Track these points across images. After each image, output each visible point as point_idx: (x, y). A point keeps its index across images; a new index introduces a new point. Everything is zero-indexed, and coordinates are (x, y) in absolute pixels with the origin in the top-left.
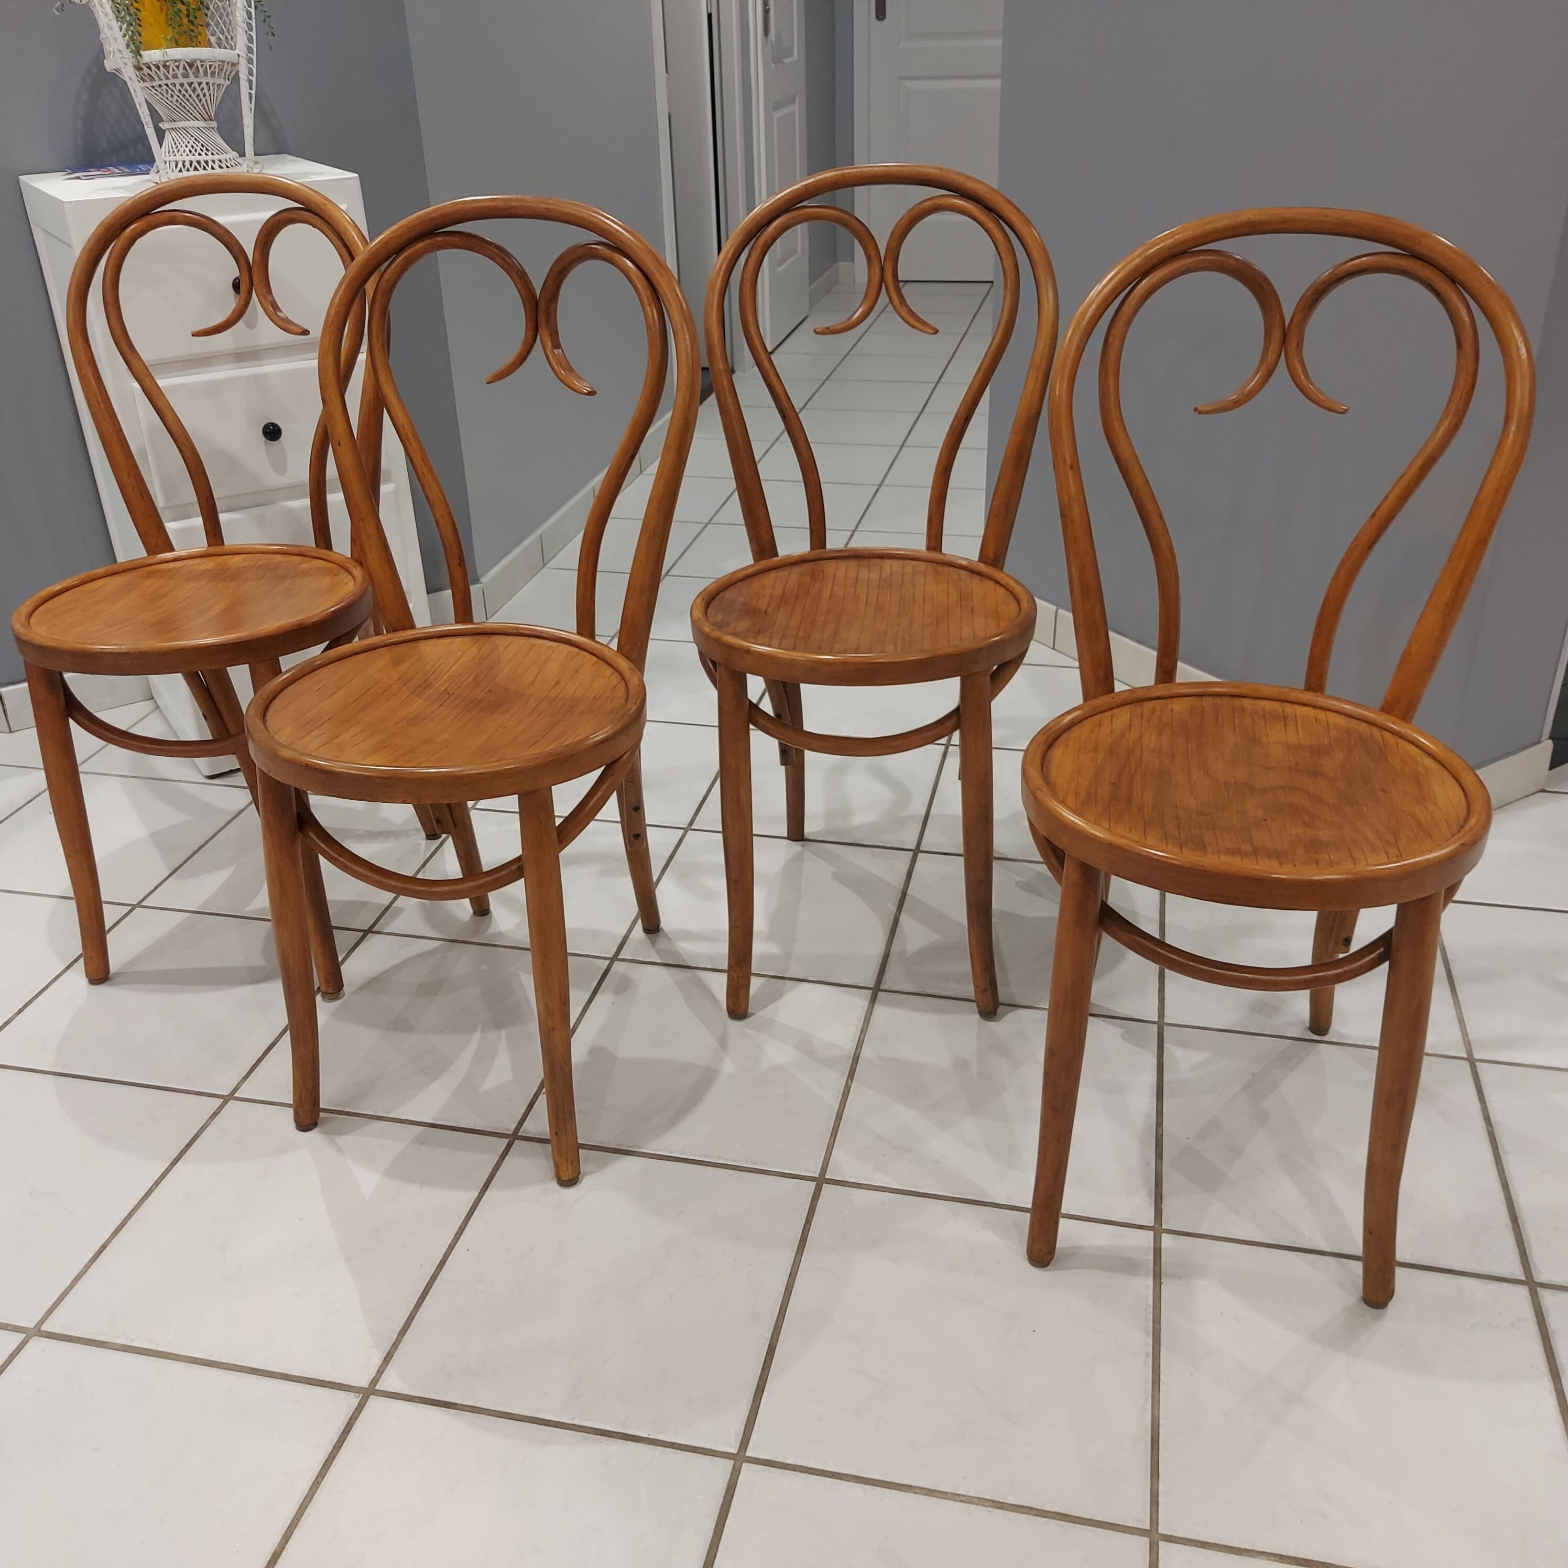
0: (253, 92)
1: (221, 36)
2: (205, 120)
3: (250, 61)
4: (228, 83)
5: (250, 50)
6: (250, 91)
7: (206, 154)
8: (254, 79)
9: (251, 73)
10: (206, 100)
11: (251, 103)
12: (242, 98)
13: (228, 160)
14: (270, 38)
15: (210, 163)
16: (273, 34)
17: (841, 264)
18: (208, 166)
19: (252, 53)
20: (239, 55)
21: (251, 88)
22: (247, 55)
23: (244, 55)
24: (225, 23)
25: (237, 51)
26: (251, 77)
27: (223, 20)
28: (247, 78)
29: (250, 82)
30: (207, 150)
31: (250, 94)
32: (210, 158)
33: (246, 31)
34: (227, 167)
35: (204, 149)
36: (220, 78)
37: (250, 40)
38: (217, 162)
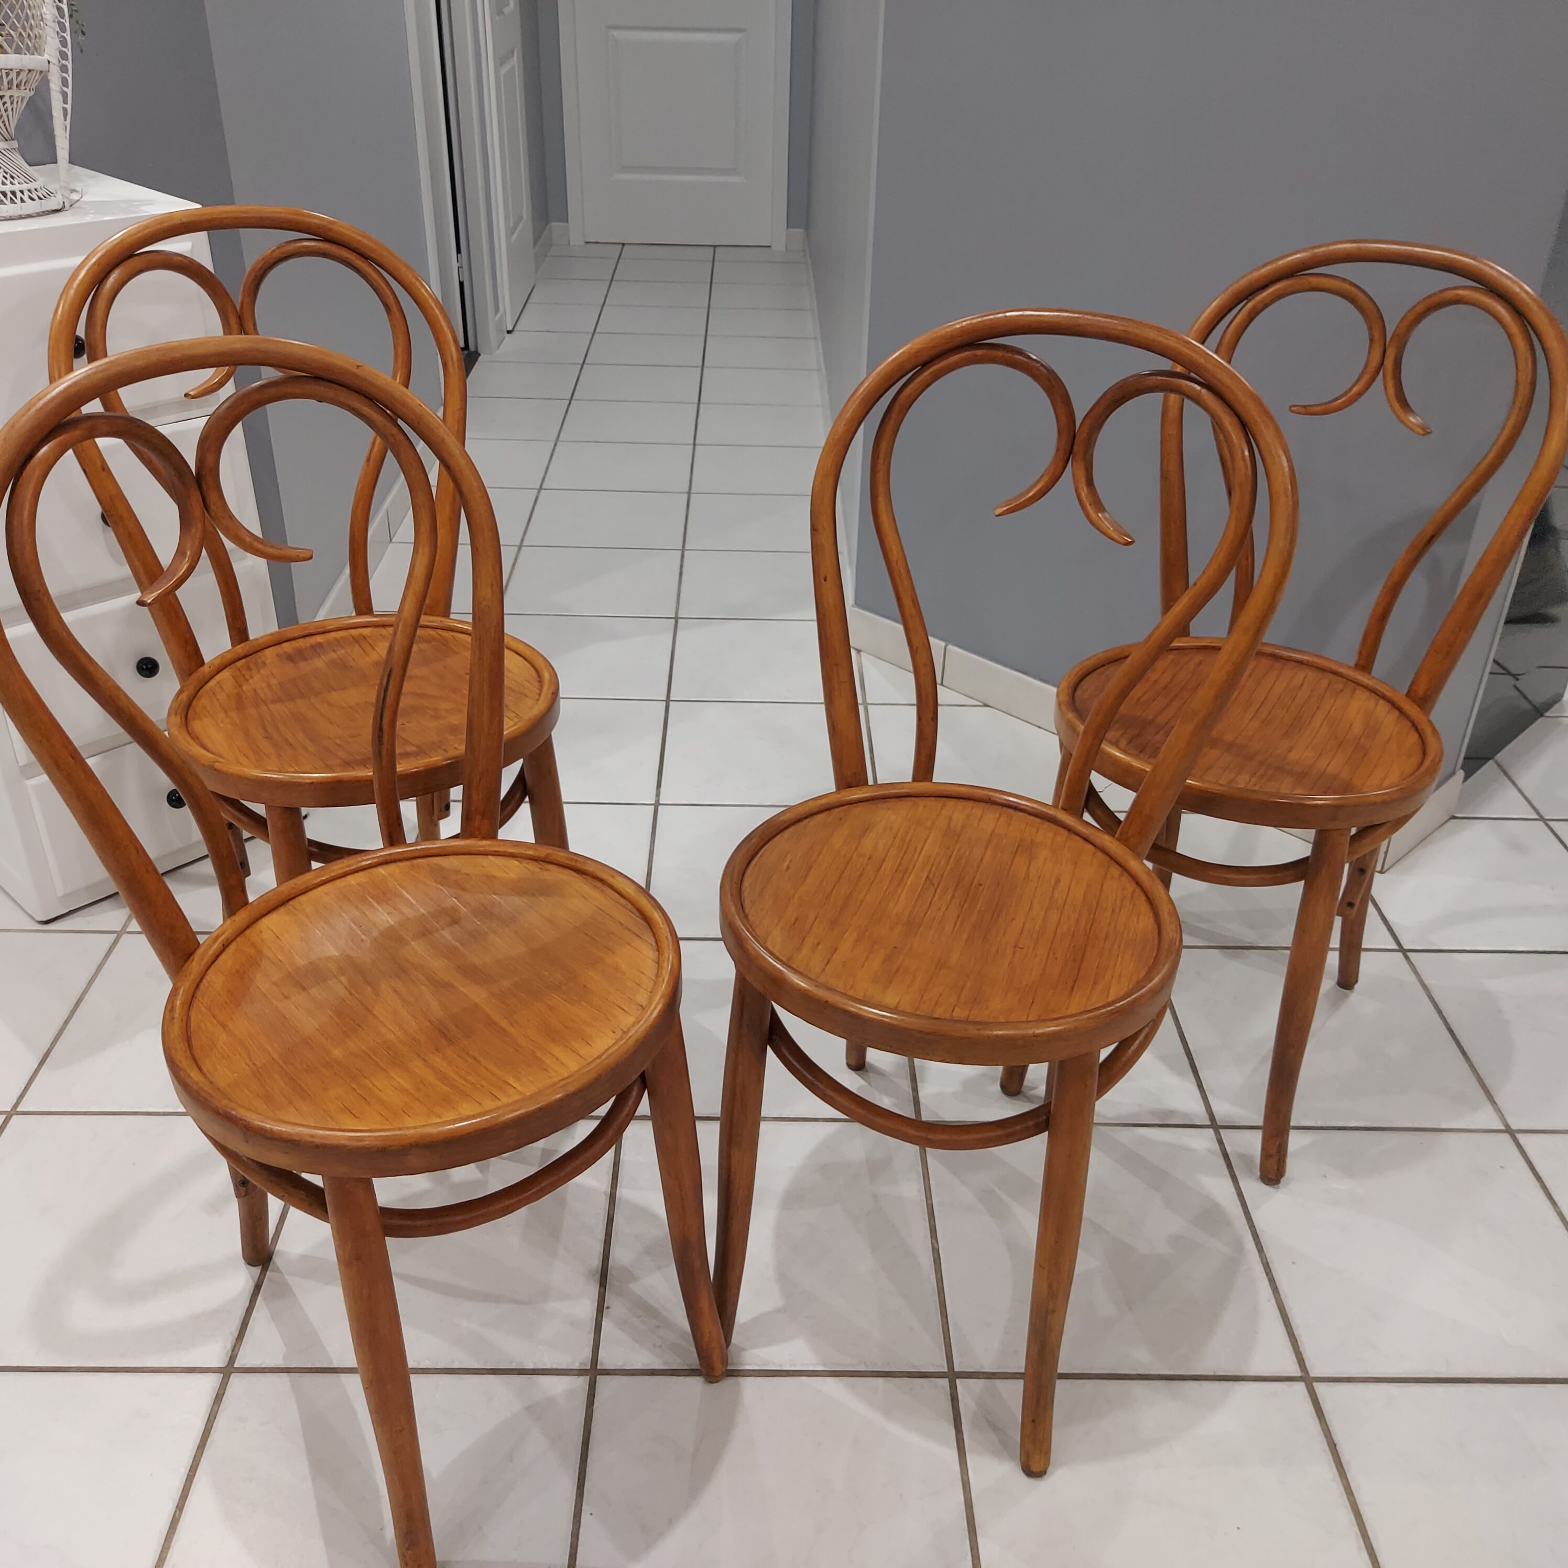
0: (69, 107)
1: (12, 32)
2: (6, 140)
3: (64, 69)
4: (32, 93)
5: (63, 55)
6: (65, 106)
7: (12, 183)
8: (69, 91)
9: (64, 82)
10: (8, 116)
11: (65, 120)
12: (54, 114)
13: (39, 189)
14: (81, 38)
15: (19, 195)
16: (83, 33)
17: (553, 224)
18: (16, 198)
19: (67, 59)
20: (49, 62)
21: (65, 102)
22: (60, 61)
23: (56, 62)
24: (18, 18)
25: (46, 57)
26: (65, 89)
27: (15, 13)
28: (60, 90)
29: (65, 95)
30: (12, 177)
31: (65, 110)
32: (17, 188)
33: (58, 33)
34: (40, 198)
35: (8, 176)
36: (26, 89)
37: (63, 43)
38: (26, 193)
